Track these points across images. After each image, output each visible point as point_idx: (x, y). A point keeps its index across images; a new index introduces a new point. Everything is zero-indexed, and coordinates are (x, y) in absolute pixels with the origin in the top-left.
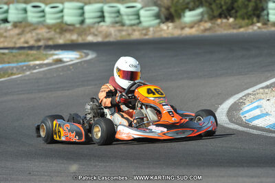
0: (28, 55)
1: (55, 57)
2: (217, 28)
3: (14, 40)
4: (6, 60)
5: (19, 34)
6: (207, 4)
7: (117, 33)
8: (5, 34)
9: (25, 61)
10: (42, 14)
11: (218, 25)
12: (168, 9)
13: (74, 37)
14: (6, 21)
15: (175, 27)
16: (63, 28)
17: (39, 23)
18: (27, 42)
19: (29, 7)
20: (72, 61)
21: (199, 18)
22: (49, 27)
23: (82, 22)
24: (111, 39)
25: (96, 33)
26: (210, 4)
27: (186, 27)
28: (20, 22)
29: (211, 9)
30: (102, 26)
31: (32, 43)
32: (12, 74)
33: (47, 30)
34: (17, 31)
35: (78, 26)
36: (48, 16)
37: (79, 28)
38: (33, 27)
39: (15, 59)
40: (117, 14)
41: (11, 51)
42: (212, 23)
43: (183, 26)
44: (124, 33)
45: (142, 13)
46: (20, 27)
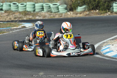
0: (11, 24)
1: (23, 25)
2: (91, 14)
3: (5, 18)
4: (2, 26)
5: (7, 16)
6: (87, 4)
7: (49, 15)
8: (1, 15)
9: (9, 27)
10: (17, 7)
11: (92, 13)
12: (71, 6)
13: (31, 17)
14: (2, 10)
15: (74, 14)
16: (26, 13)
17: (16, 11)
18: (10, 19)
19: (12, 4)
20: (30, 27)
21: (84, 10)
22: (20, 13)
23: (34, 11)
24: (46, 18)
25: (40, 15)
26: (89, 4)
27: (78, 13)
28: (8, 10)
29: (89, 6)
30: (42, 12)
31: (13, 19)
32: (4, 32)
33: (19, 14)
34: (6, 14)
35: (32, 12)
36: (20, 8)
37: (33, 13)
38: (13, 13)
39: (5, 26)
40: (49, 8)
41: (4, 22)
42: (89, 12)
43: (77, 13)
44: (52, 16)
45: (60, 7)
46: (8, 12)
